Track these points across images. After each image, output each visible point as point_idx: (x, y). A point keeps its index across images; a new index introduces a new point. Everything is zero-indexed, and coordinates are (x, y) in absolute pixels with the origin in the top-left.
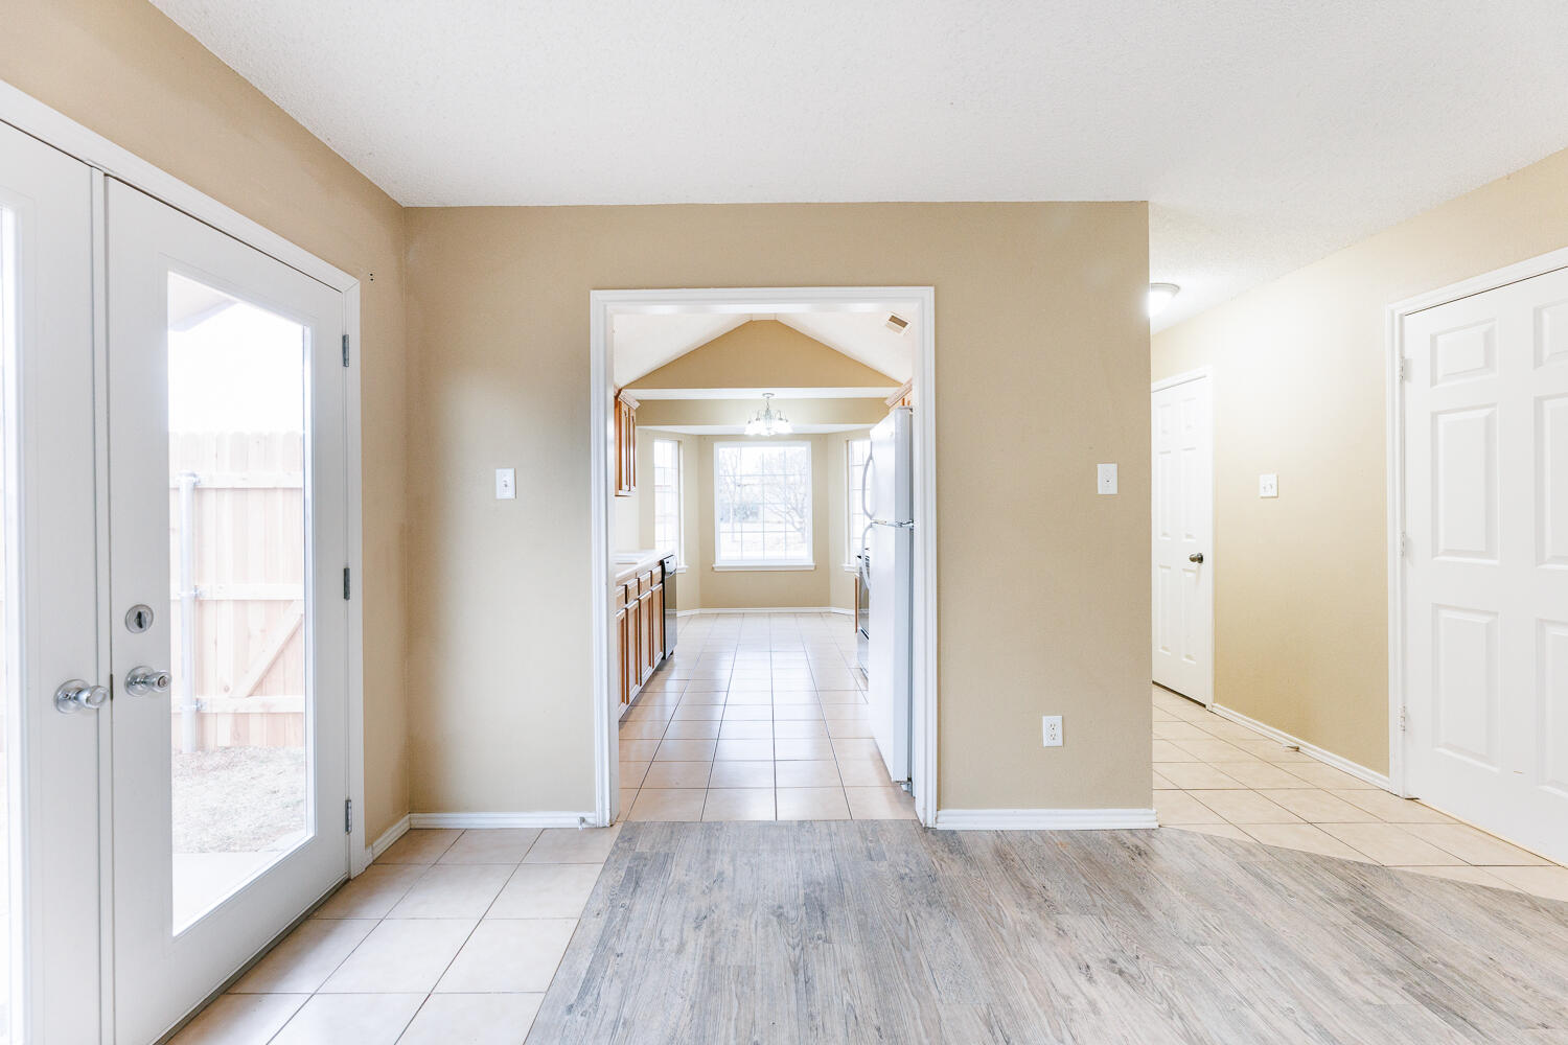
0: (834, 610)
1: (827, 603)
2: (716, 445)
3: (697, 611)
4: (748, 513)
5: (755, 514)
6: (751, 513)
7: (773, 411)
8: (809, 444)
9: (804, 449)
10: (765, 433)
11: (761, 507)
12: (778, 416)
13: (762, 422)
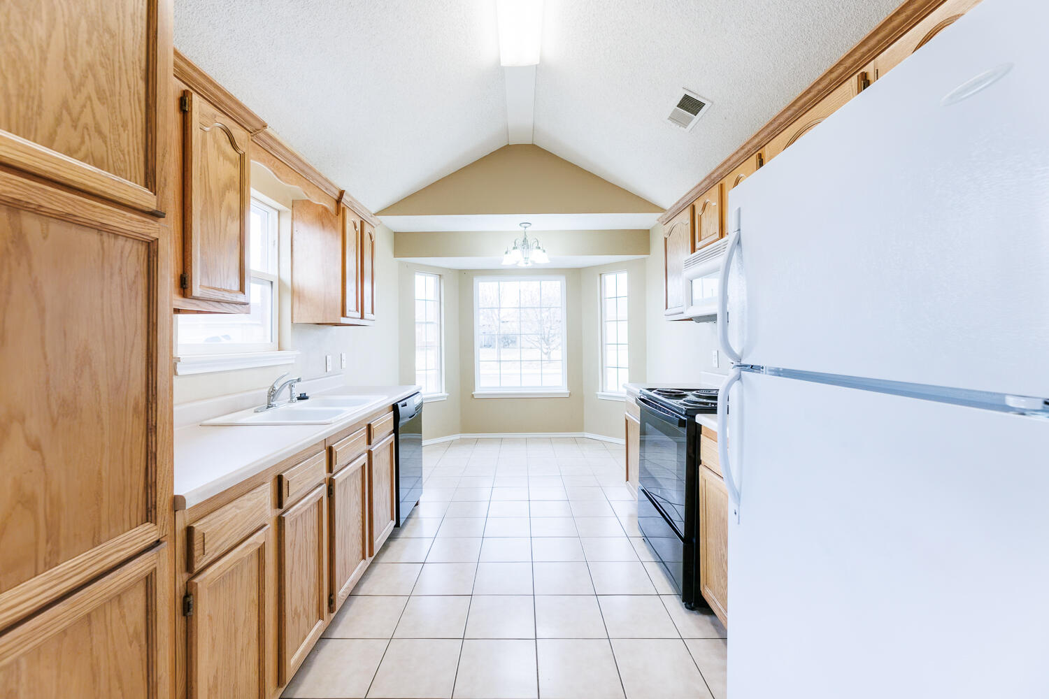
0: (587, 435)
1: (581, 429)
2: (476, 280)
3: (457, 437)
4: (510, 341)
5: (514, 342)
6: (512, 341)
7: (530, 241)
8: (563, 278)
9: (558, 283)
10: (522, 265)
11: (519, 338)
12: (535, 245)
13: (518, 252)
